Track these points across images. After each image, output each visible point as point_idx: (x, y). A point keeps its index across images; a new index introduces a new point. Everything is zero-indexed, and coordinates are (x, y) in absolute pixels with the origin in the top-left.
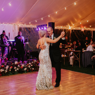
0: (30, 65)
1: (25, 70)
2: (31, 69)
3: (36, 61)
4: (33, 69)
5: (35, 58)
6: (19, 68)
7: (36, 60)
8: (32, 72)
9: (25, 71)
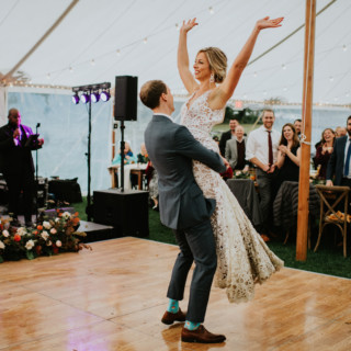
0: (48, 231)
1: (29, 248)
2: (50, 244)
3: (69, 214)
4: (59, 243)
5: (67, 206)
6: (6, 241)
7: (69, 211)
8: (53, 254)
9: (31, 251)
